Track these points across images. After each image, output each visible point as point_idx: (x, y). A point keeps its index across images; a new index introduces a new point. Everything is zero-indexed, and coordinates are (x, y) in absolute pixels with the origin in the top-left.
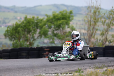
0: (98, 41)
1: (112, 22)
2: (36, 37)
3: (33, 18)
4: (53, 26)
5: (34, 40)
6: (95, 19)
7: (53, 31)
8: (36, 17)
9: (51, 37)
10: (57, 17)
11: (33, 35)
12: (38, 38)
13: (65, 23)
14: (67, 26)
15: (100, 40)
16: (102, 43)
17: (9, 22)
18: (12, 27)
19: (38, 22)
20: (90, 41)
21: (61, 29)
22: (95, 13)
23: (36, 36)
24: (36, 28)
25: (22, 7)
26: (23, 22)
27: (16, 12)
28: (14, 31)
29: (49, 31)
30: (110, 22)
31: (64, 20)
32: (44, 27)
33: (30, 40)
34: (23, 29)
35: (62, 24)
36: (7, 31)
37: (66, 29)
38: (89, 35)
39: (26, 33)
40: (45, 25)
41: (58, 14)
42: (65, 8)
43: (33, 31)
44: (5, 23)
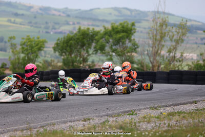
0: (165, 58)
1: (181, 37)
2: (90, 52)
3: (88, 29)
4: (111, 40)
5: (89, 55)
6: (162, 34)
7: (112, 45)
8: (91, 28)
9: (109, 52)
10: (116, 30)
11: (87, 50)
13: (125, 37)
14: (127, 41)
17: (59, 28)
18: (63, 40)
19: (93, 35)
21: (121, 44)
22: (161, 25)
24: (91, 41)
25: (77, 10)
26: (76, 34)
27: (69, 16)
28: (65, 45)
30: (178, 38)
32: (101, 41)
34: (76, 43)
35: (122, 38)
36: (57, 44)
37: (127, 44)
38: (153, 52)
39: (79, 47)
40: (102, 38)
41: (118, 26)
43: (87, 45)
44: (55, 29)
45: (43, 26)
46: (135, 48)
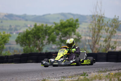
0: (102, 47)
1: (114, 29)
2: (45, 44)
3: (42, 25)
4: (60, 33)
5: (43, 46)
6: (99, 27)
7: (61, 37)
8: (45, 25)
9: (58, 43)
10: (64, 25)
11: (42, 41)
12: (46, 44)
13: (71, 30)
14: (73, 33)
15: (103, 46)
16: (105, 49)
17: (20, 30)
18: (23, 34)
19: (47, 30)
20: (94, 47)
21: (68, 36)
22: (99, 21)
23: (45, 42)
24: (44, 35)
25: (33, 16)
26: (33, 30)
27: (27, 20)
28: (25, 38)
29: (56, 38)
30: (112, 30)
31: (71, 28)
32: (53, 34)
33: (39, 46)
34: (33, 36)
35: (69, 31)
36: (19, 37)
37: (72, 36)
38: (93, 41)
39: (36, 39)
40: (53, 31)
41: (65, 22)
42: (72, 17)
43: (42, 38)
44: (17, 30)
45: (7, 29)
46: (79, 39)
